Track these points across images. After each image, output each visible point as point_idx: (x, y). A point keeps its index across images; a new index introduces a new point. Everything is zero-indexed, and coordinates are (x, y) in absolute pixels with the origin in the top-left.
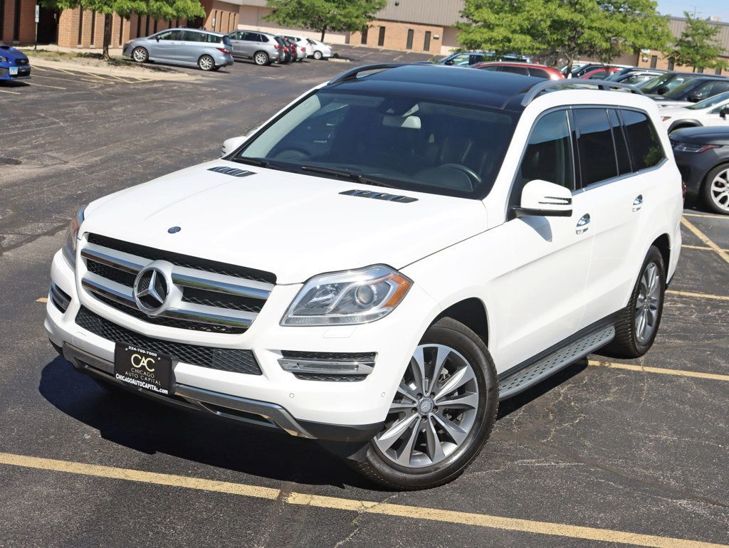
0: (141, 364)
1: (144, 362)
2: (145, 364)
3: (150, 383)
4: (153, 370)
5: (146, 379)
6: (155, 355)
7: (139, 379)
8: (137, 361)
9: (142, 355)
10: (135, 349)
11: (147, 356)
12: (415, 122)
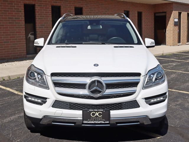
0: (96, 115)
1: (97, 114)
2: (98, 115)
3: (100, 121)
4: (101, 116)
5: (98, 120)
6: (102, 110)
7: (95, 120)
8: (93, 114)
9: (96, 112)
10: (93, 110)
11: (98, 112)
12: (101, 27)
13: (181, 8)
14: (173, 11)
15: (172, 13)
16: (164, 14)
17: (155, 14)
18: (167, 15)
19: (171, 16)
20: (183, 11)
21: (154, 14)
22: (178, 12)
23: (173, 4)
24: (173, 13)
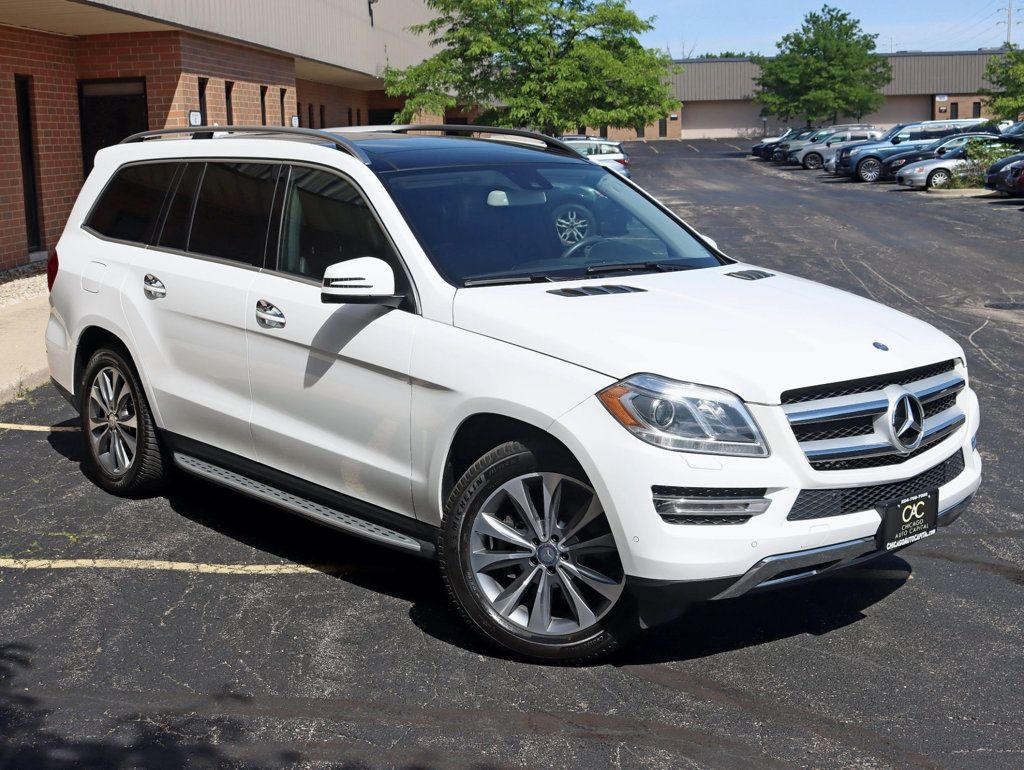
0: (912, 514)
4: (923, 514)
5: (915, 530)
6: (926, 495)
7: (909, 535)
10: (908, 500)
13: (204, 60)
14: (183, 74)
15: (175, 85)
16: (132, 89)
17: (81, 84)
18: (152, 95)
19: (171, 100)
20: (211, 75)
21: (75, 87)
22: (196, 76)
23: (181, 38)
24: (180, 81)
